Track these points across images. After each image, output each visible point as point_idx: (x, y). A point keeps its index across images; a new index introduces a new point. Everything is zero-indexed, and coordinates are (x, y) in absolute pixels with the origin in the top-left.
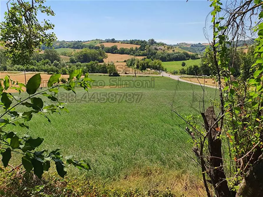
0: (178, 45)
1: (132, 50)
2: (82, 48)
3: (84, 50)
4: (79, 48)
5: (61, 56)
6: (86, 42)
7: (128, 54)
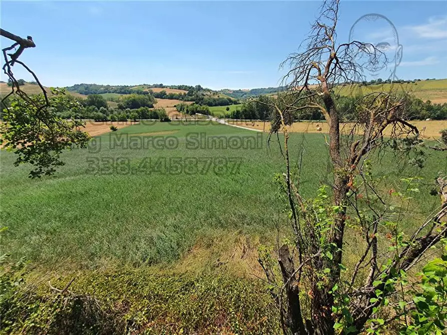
0: (222, 91)
1: (180, 95)
2: (130, 93)
3: (131, 95)
4: (126, 94)
5: (108, 102)
6: (134, 86)
7: (178, 99)
